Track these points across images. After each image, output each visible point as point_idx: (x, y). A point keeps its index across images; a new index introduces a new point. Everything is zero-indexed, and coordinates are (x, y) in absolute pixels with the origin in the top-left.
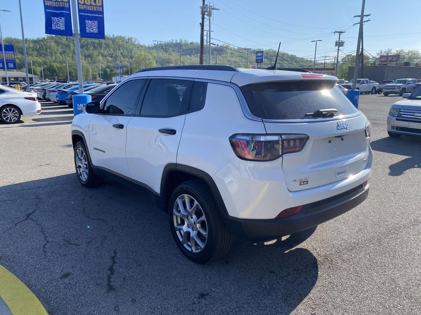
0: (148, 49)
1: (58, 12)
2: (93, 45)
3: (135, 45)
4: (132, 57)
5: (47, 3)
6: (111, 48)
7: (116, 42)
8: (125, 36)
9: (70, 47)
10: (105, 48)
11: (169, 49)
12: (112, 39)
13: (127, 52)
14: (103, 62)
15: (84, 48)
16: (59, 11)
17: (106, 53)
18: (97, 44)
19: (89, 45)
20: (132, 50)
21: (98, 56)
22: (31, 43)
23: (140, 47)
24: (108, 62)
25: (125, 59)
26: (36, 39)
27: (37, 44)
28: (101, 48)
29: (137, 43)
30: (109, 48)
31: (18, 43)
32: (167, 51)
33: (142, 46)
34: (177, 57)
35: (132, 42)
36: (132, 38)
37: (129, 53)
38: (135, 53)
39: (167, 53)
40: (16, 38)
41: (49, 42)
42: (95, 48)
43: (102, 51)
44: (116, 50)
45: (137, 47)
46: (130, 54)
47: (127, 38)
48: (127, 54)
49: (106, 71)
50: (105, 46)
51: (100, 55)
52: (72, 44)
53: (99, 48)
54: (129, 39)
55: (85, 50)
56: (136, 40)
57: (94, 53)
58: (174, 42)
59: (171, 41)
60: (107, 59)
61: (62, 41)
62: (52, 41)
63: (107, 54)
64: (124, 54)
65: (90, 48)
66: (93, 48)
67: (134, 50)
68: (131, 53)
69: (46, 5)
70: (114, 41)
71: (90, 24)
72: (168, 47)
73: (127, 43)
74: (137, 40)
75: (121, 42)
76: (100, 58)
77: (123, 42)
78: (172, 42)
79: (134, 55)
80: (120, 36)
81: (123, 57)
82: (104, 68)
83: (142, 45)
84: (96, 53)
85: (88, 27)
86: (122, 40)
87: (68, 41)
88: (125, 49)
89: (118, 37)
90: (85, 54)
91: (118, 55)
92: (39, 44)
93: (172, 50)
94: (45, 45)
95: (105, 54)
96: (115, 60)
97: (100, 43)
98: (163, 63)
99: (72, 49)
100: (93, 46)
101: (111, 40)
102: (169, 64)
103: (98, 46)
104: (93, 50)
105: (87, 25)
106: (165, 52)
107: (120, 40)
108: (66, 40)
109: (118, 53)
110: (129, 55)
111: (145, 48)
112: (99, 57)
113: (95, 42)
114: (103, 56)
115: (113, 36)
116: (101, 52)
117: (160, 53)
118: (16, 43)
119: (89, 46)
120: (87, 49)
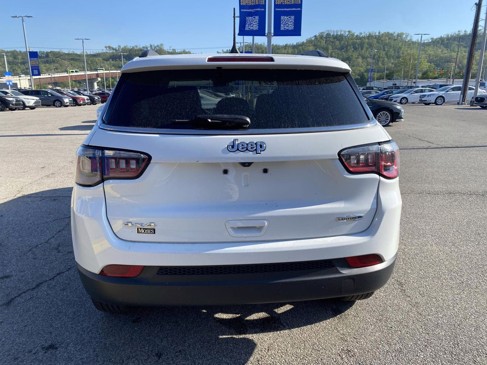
0: (423, 46)
1: (252, 10)
2: (353, 45)
3: (406, 42)
4: (398, 57)
5: (243, 2)
6: (374, 47)
7: (382, 41)
8: (394, 32)
9: (328, 50)
10: (367, 49)
11: (453, 43)
12: (377, 36)
13: (393, 52)
14: (363, 65)
15: (343, 50)
16: (254, 10)
17: (367, 54)
18: (358, 45)
19: (349, 46)
20: (400, 48)
21: (358, 58)
22: (290, 49)
23: (411, 44)
24: (368, 65)
25: (389, 61)
26: (295, 44)
27: (296, 49)
28: (362, 49)
29: (409, 39)
30: (371, 48)
31: (278, 49)
32: (450, 46)
33: (414, 43)
34: (463, 54)
35: (402, 39)
36: (402, 34)
37: (396, 52)
38: (403, 52)
39: (449, 50)
40: (277, 44)
41: (308, 46)
42: (355, 49)
43: (363, 51)
44: (380, 50)
45: (408, 45)
46: (397, 54)
47: (395, 35)
48: (393, 54)
49: (364, 76)
50: (367, 46)
51: (360, 57)
52: (331, 46)
53: (360, 49)
54: (398, 35)
55: (343, 53)
56: (407, 36)
57: (354, 55)
58: (462, 33)
59: (457, 33)
60: (367, 61)
61: (320, 44)
62: (311, 45)
63: (369, 55)
64: (389, 55)
65: (350, 50)
66: (353, 49)
67: (403, 49)
68: (398, 52)
69: (242, 4)
70: (380, 40)
71: (286, 20)
72: (451, 41)
73: (395, 40)
74: (410, 36)
75: (388, 40)
76: (360, 60)
77: (390, 40)
78: (459, 34)
79: (402, 55)
80: (388, 33)
81: (387, 58)
82: (363, 72)
83: (415, 41)
84: (355, 55)
85: (283, 23)
86: (389, 38)
87: (327, 44)
88: (391, 47)
89: (384, 34)
90: (343, 56)
91: (381, 56)
92: (297, 48)
93: (457, 44)
94: (303, 49)
95: (366, 56)
96: (377, 62)
97: (363, 42)
98: (440, 63)
99: (330, 53)
100: (353, 48)
101: (376, 38)
102: (449, 63)
103: (359, 46)
104: (353, 51)
105: (282, 22)
106: (446, 48)
107: (387, 38)
108: (326, 42)
109: (383, 53)
110: (395, 55)
111: (419, 45)
112: (358, 60)
113: (356, 43)
114: (363, 58)
115: (379, 33)
116: (361, 54)
117: (439, 50)
118: (276, 49)
119: (349, 48)
120: (347, 51)
